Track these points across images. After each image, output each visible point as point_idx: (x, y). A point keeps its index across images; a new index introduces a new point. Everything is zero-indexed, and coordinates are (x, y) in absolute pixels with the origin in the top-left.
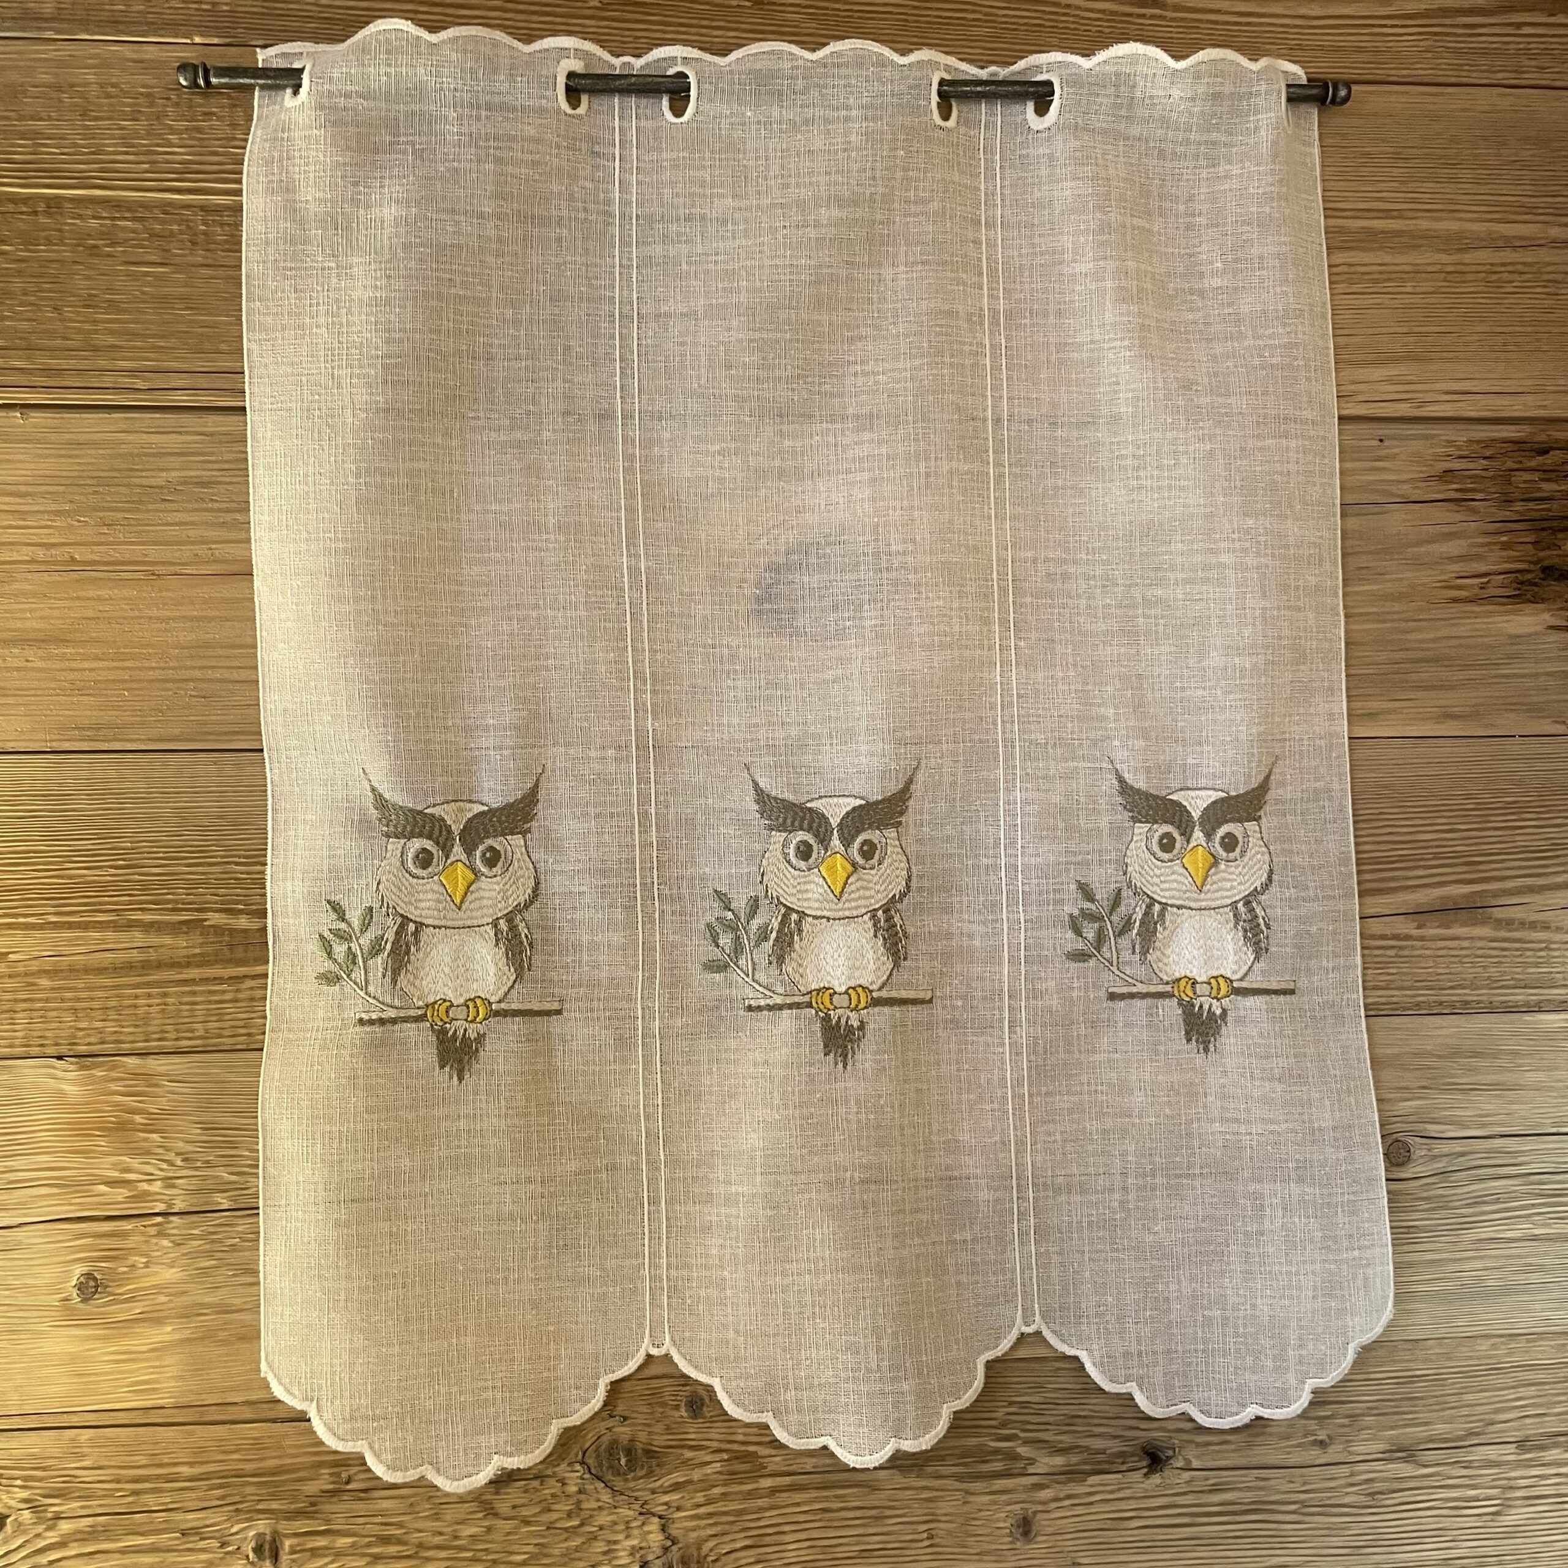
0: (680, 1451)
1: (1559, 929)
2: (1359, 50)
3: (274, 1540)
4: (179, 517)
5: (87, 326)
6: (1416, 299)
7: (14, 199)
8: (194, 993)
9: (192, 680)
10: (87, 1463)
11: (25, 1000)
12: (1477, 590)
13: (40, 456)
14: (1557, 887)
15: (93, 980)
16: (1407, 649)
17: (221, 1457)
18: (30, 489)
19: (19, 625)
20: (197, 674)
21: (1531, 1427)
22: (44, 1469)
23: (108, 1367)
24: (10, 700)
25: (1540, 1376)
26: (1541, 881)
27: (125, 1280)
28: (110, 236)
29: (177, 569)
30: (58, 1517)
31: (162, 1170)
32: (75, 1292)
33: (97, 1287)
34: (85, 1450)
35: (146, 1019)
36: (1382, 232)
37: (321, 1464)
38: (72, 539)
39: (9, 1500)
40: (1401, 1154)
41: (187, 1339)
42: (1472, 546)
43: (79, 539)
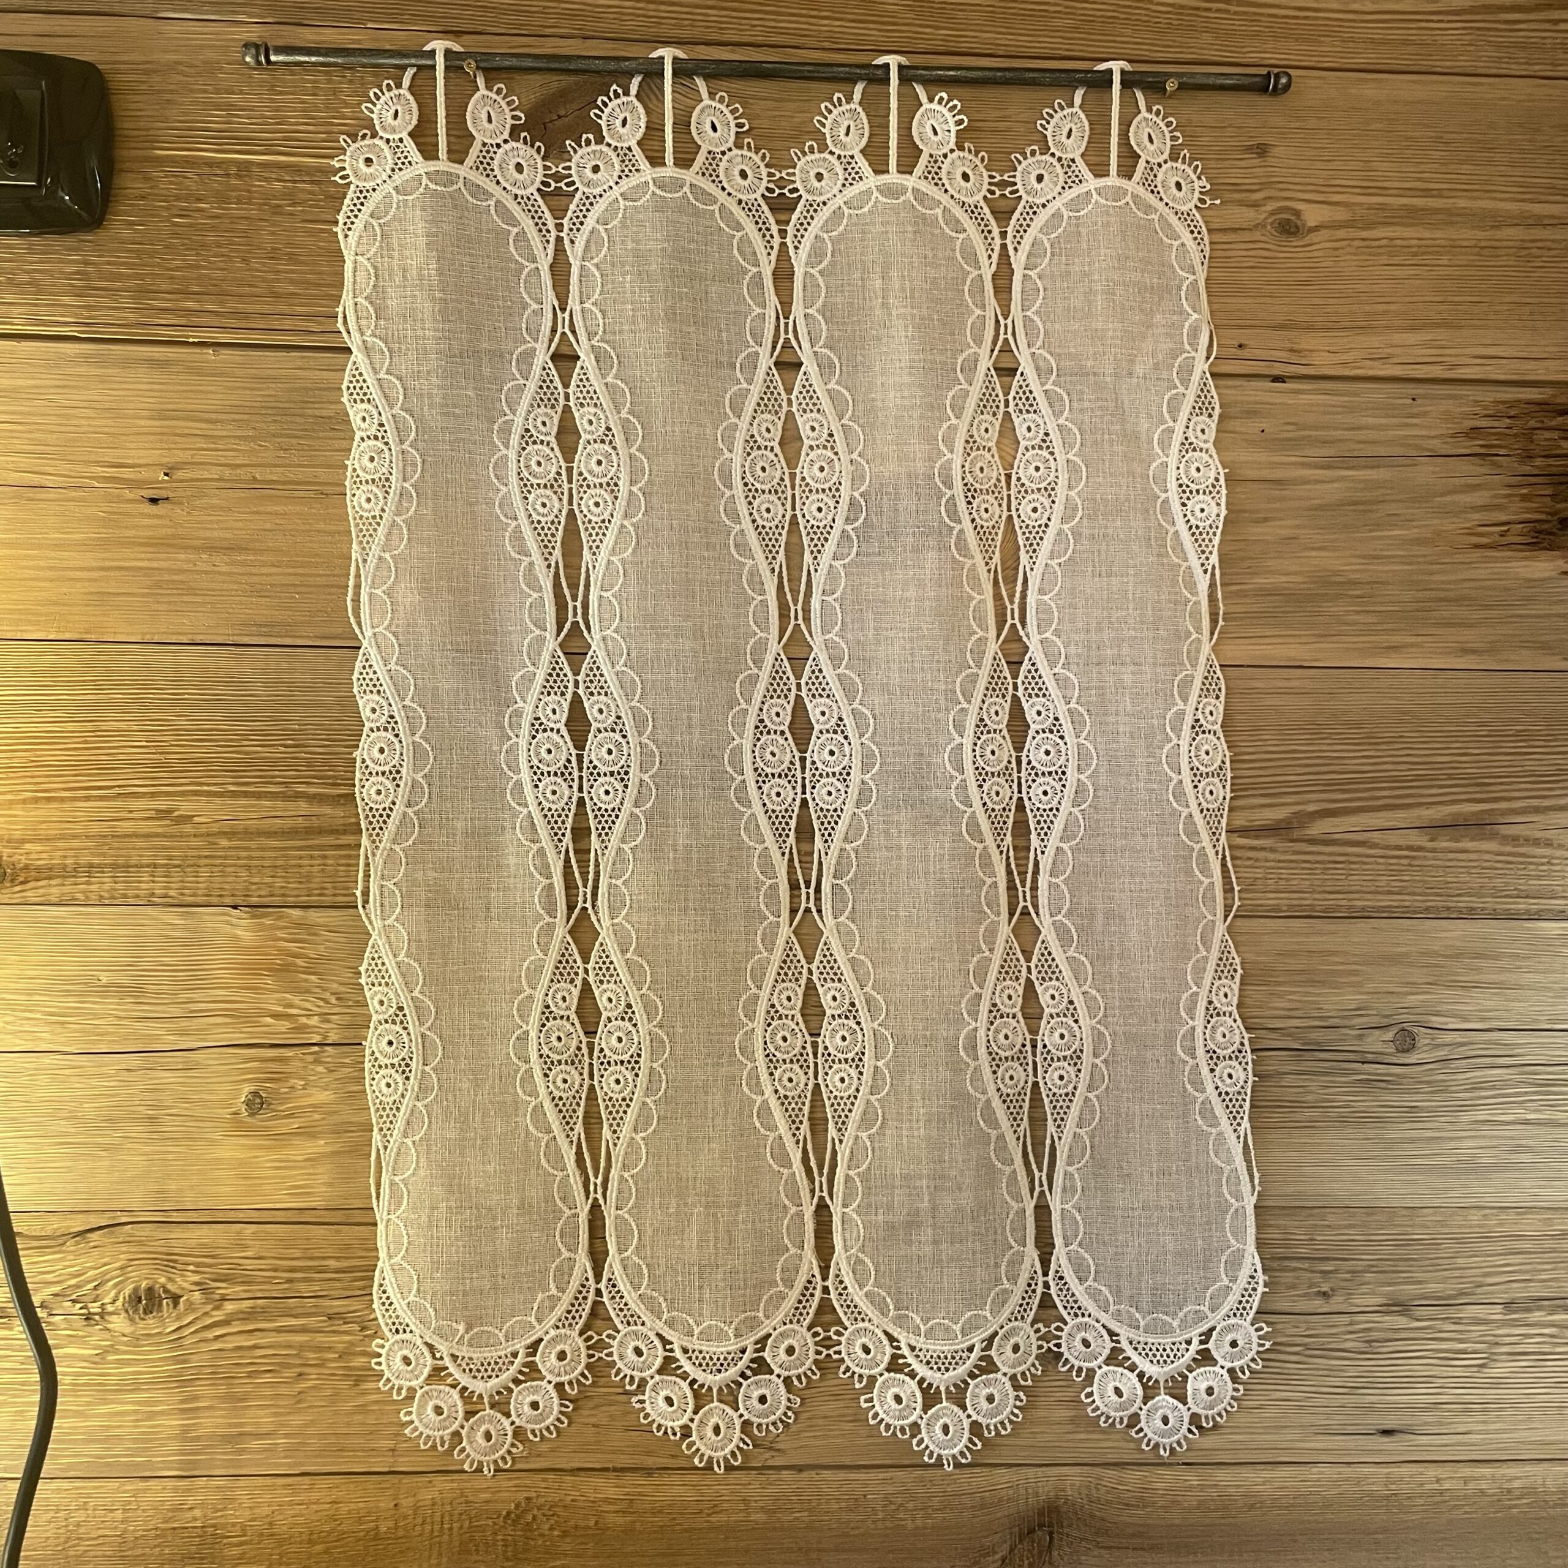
1: (1561, 846)
4: (345, 444)
5: (271, 276)
6: (1453, 272)
7: (210, 163)
10: (249, 1254)
11: (206, 857)
12: (1497, 538)
13: (229, 388)
14: (1561, 808)
15: (264, 841)
16: (1432, 590)
18: (220, 416)
19: (208, 534)
21: (1519, 1292)
22: (213, 1257)
23: (269, 1173)
24: (199, 599)
25: (1527, 1245)
26: (1546, 803)
28: (291, 197)
30: (224, 1299)
31: (319, 1007)
32: (244, 1107)
33: (262, 1104)
34: (248, 1242)
35: (309, 877)
36: (1422, 210)
38: (255, 461)
39: (184, 1282)
40: (1407, 1041)
41: (338, 1152)
42: (1495, 496)
43: (259, 461)
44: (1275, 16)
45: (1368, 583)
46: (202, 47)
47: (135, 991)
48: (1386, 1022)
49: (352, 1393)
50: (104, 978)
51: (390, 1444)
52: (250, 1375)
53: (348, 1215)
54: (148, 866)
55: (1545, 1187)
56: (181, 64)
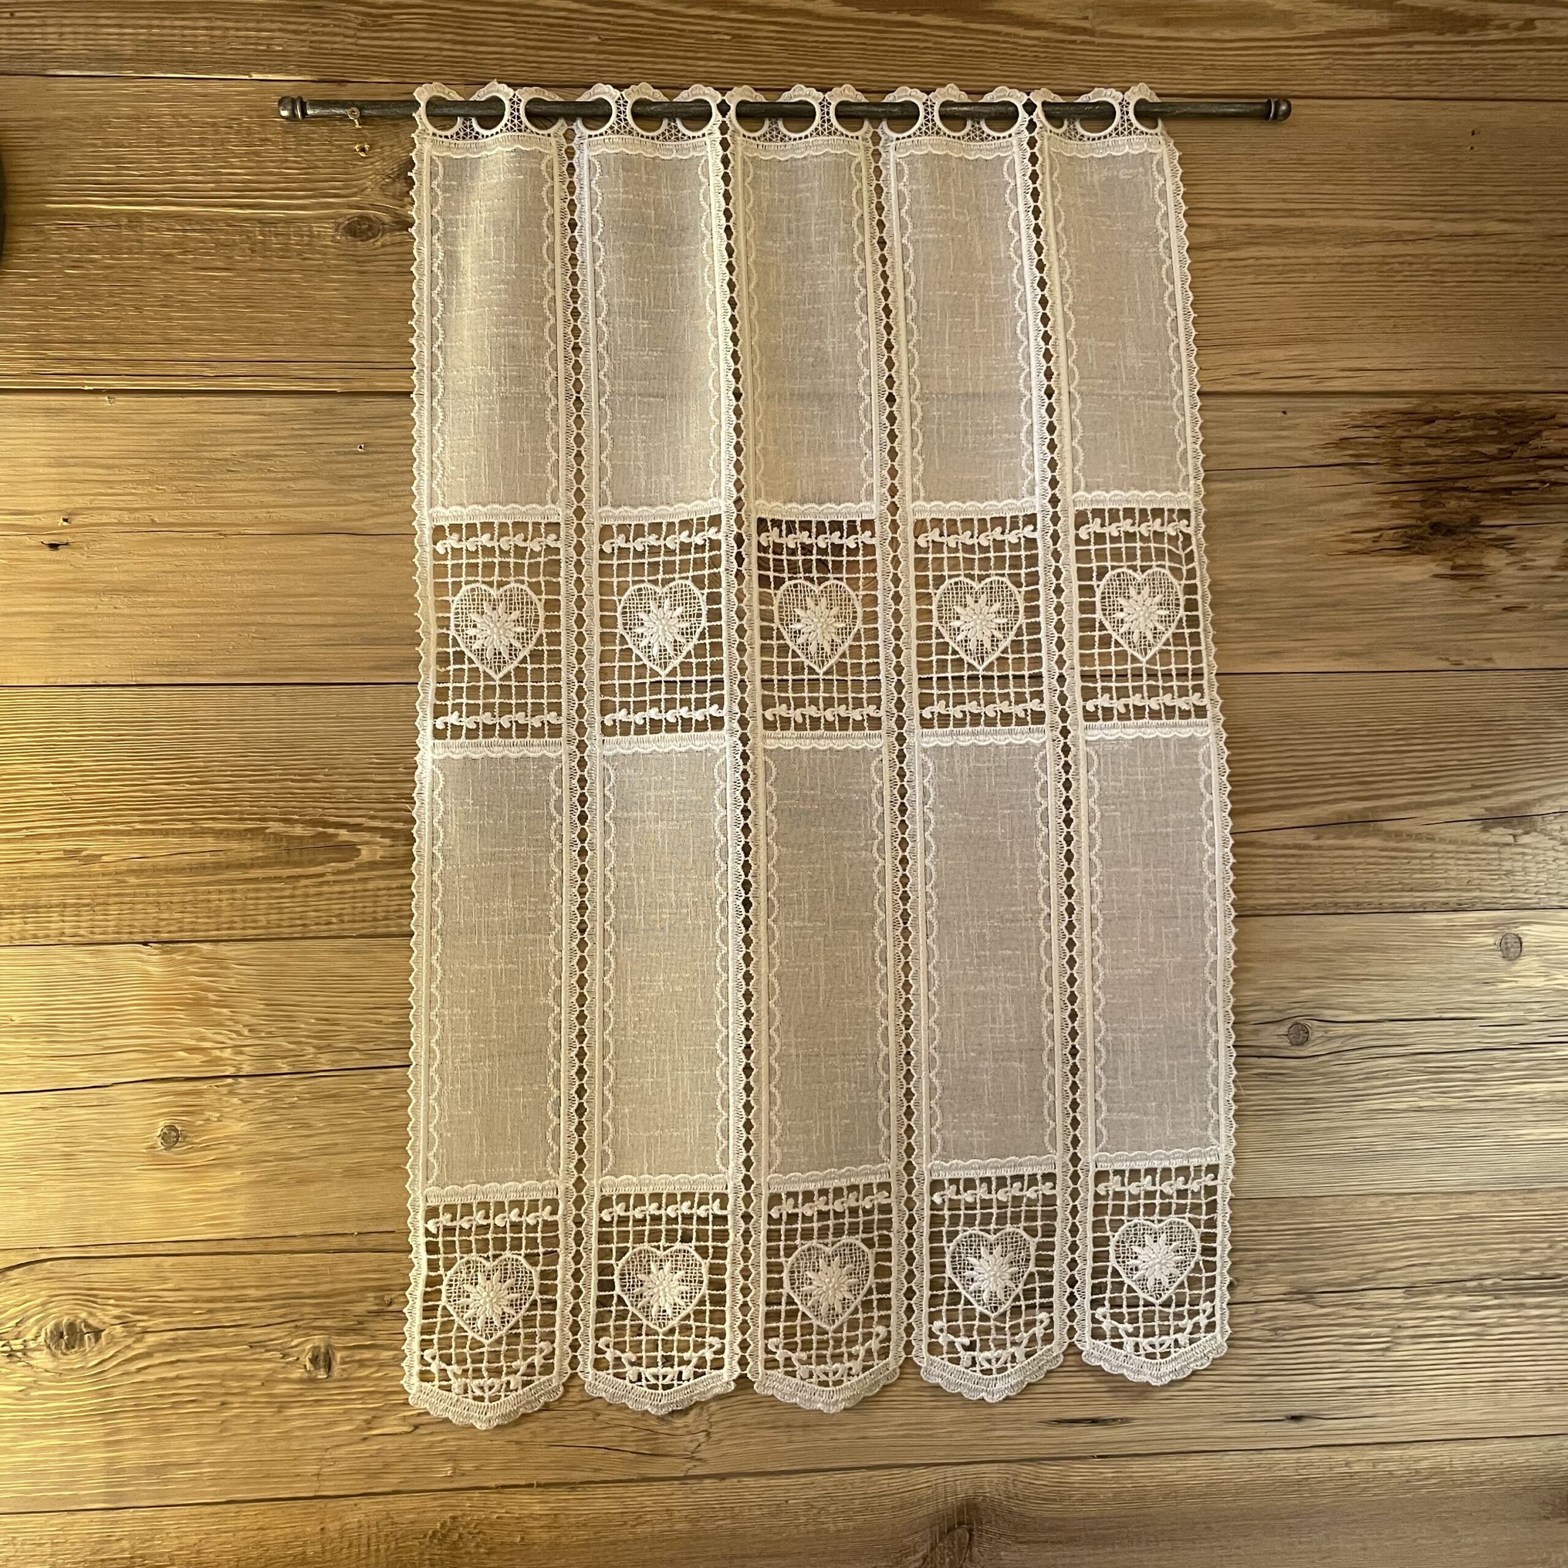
1: (1442, 840)
2: (1265, 68)
3: (328, 1353)
4: (242, 485)
5: (165, 323)
6: (1318, 288)
7: (101, 215)
8: (257, 890)
9: (253, 624)
10: (169, 1286)
11: (115, 895)
12: (1370, 544)
13: (126, 434)
14: (1440, 803)
15: (173, 878)
16: (1308, 596)
17: (284, 1282)
18: (117, 462)
19: (108, 577)
20: (258, 619)
21: (1418, 1276)
22: (134, 1290)
24: (101, 642)
26: (1426, 799)
27: (199, 1133)
28: (181, 245)
29: (241, 530)
31: (232, 1039)
32: (160, 1140)
33: (177, 1137)
34: (168, 1274)
35: (218, 911)
36: (1286, 229)
37: (366, 1289)
38: (153, 504)
39: (104, 1316)
40: (1300, 1035)
41: (255, 1182)
42: (1366, 504)
43: (159, 504)
44: (1139, 47)
45: (1248, 591)
46: (91, 102)
47: (49, 1030)
48: (1278, 1016)
49: (276, 1419)
50: (17, 1018)
51: (313, 1469)
52: (174, 1405)
54: (58, 906)
55: (1440, 1172)
56: (70, 119)
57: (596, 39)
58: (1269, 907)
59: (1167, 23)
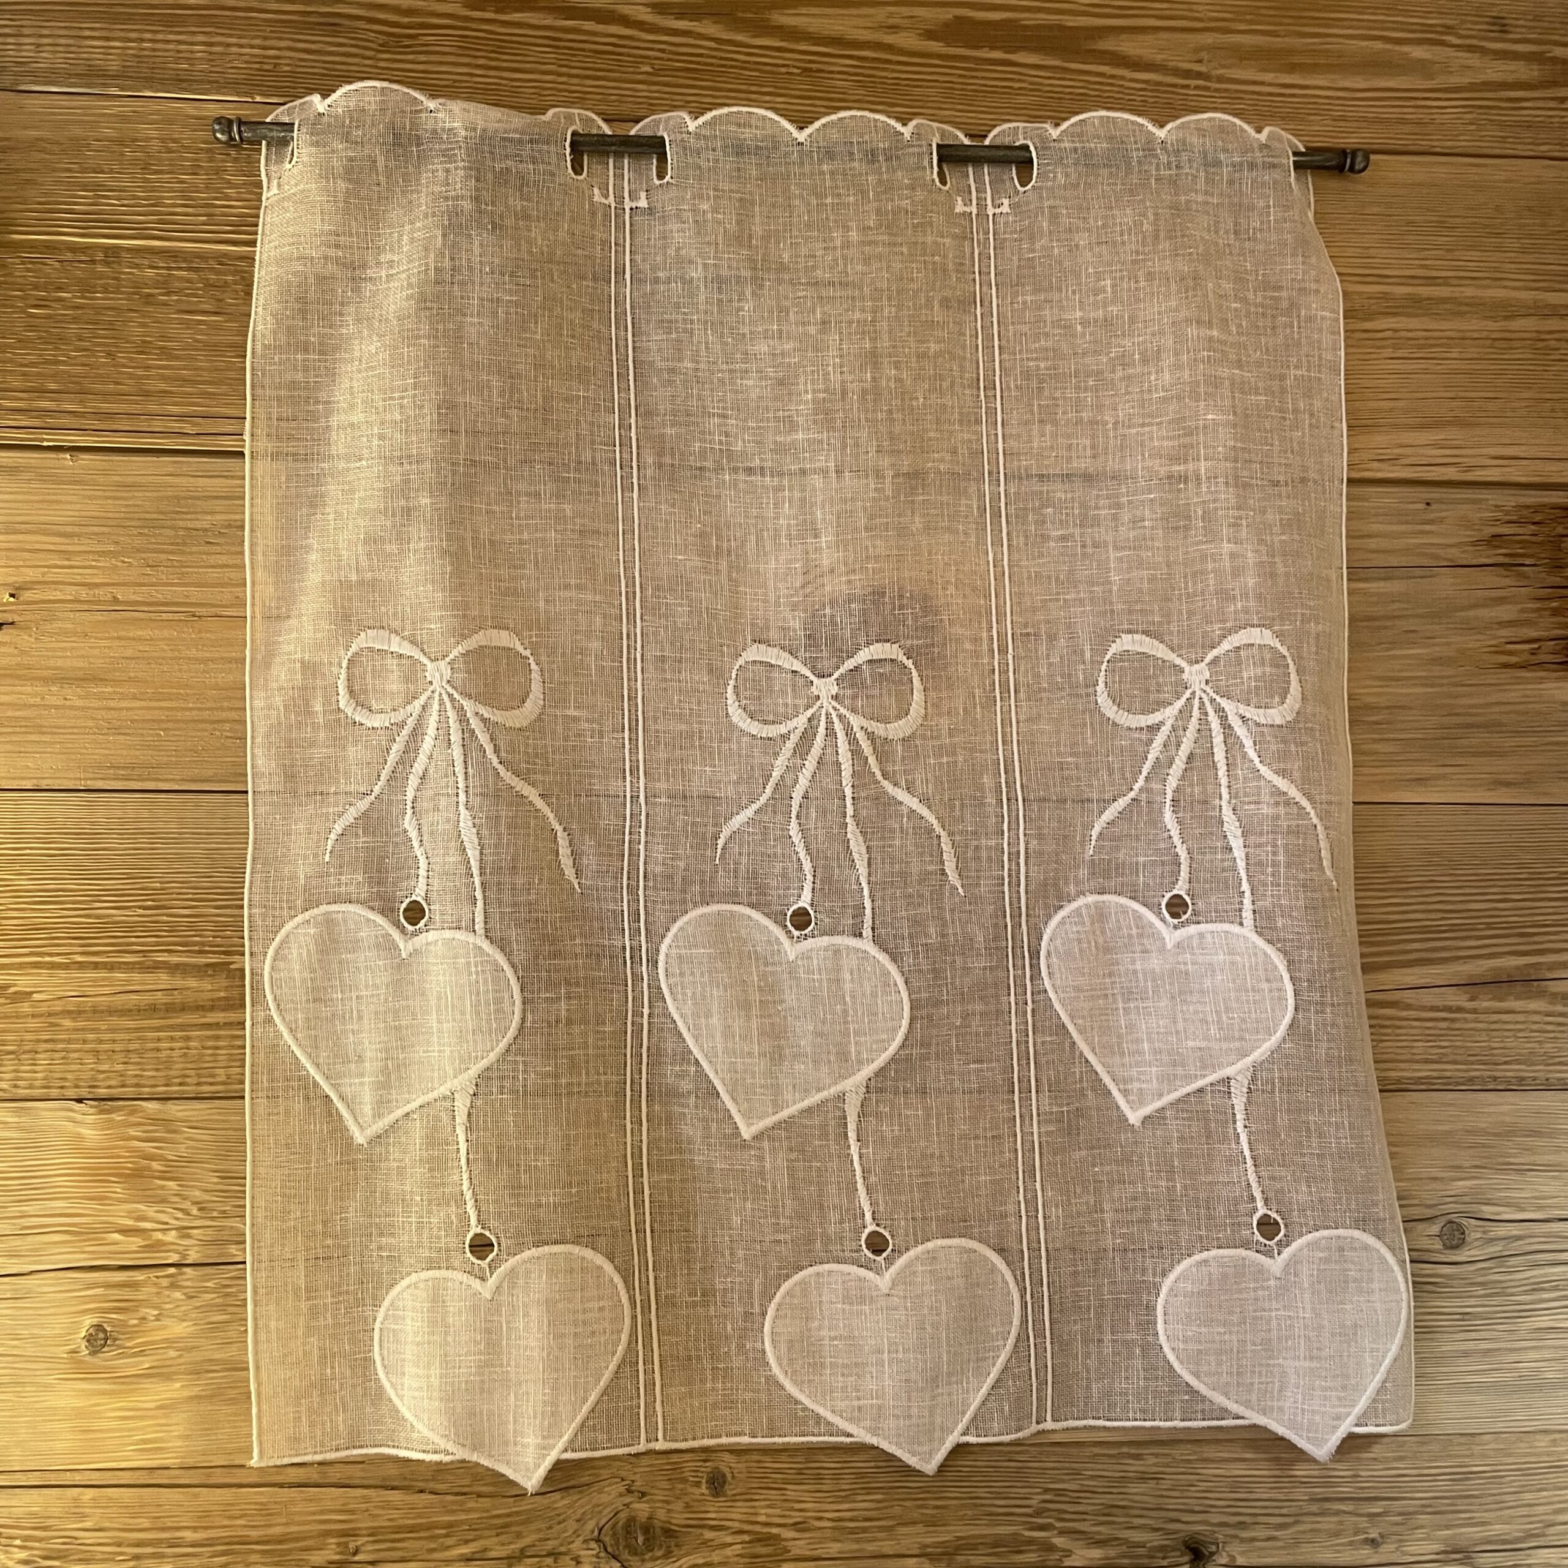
0: (700, 1531)
2: (1402, 121)
5: (140, 372)
6: (1464, 365)
7: (73, 248)
10: (88, 1524)
11: (46, 1041)
12: (1526, 656)
13: (90, 498)
15: (116, 1021)
16: (1457, 714)
17: (226, 1522)
18: (76, 529)
19: (60, 663)
22: (45, 1529)
23: (114, 1424)
24: (46, 738)
28: (164, 284)
29: (218, 611)
31: (177, 1219)
32: (84, 1343)
33: (106, 1339)
34: (87, 1510)
35: (168, 1063)
36: (1428, 299)
37: (327, 1533)
38: (115, 579)
40: (1455, 1236)
41: (197, 1397)
42: (1522, 611)
43: (121, 579)
44: (1261, 94)
45: (1387, 708)
46: (67, 122)
48: (1429, 1212)
53: (209, 1476)
56: (42, 140)
57: (648, 69)
58: (1418, 1081)
59: (1292, 68)
